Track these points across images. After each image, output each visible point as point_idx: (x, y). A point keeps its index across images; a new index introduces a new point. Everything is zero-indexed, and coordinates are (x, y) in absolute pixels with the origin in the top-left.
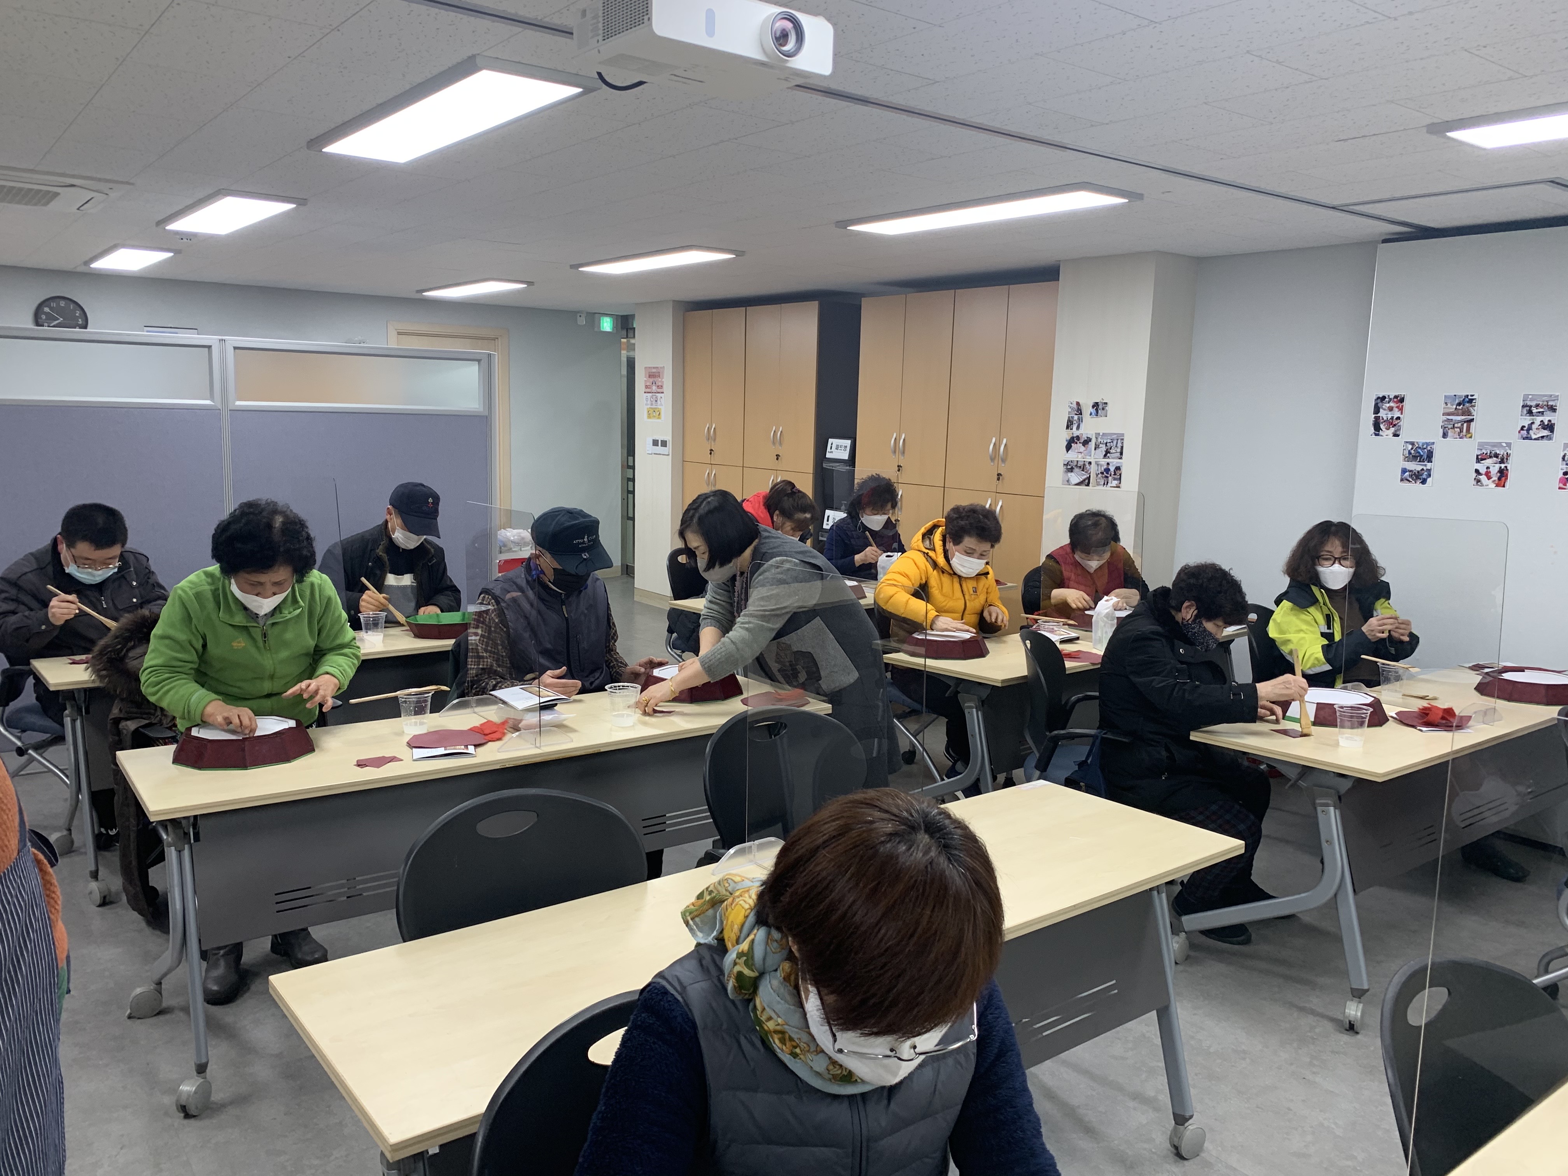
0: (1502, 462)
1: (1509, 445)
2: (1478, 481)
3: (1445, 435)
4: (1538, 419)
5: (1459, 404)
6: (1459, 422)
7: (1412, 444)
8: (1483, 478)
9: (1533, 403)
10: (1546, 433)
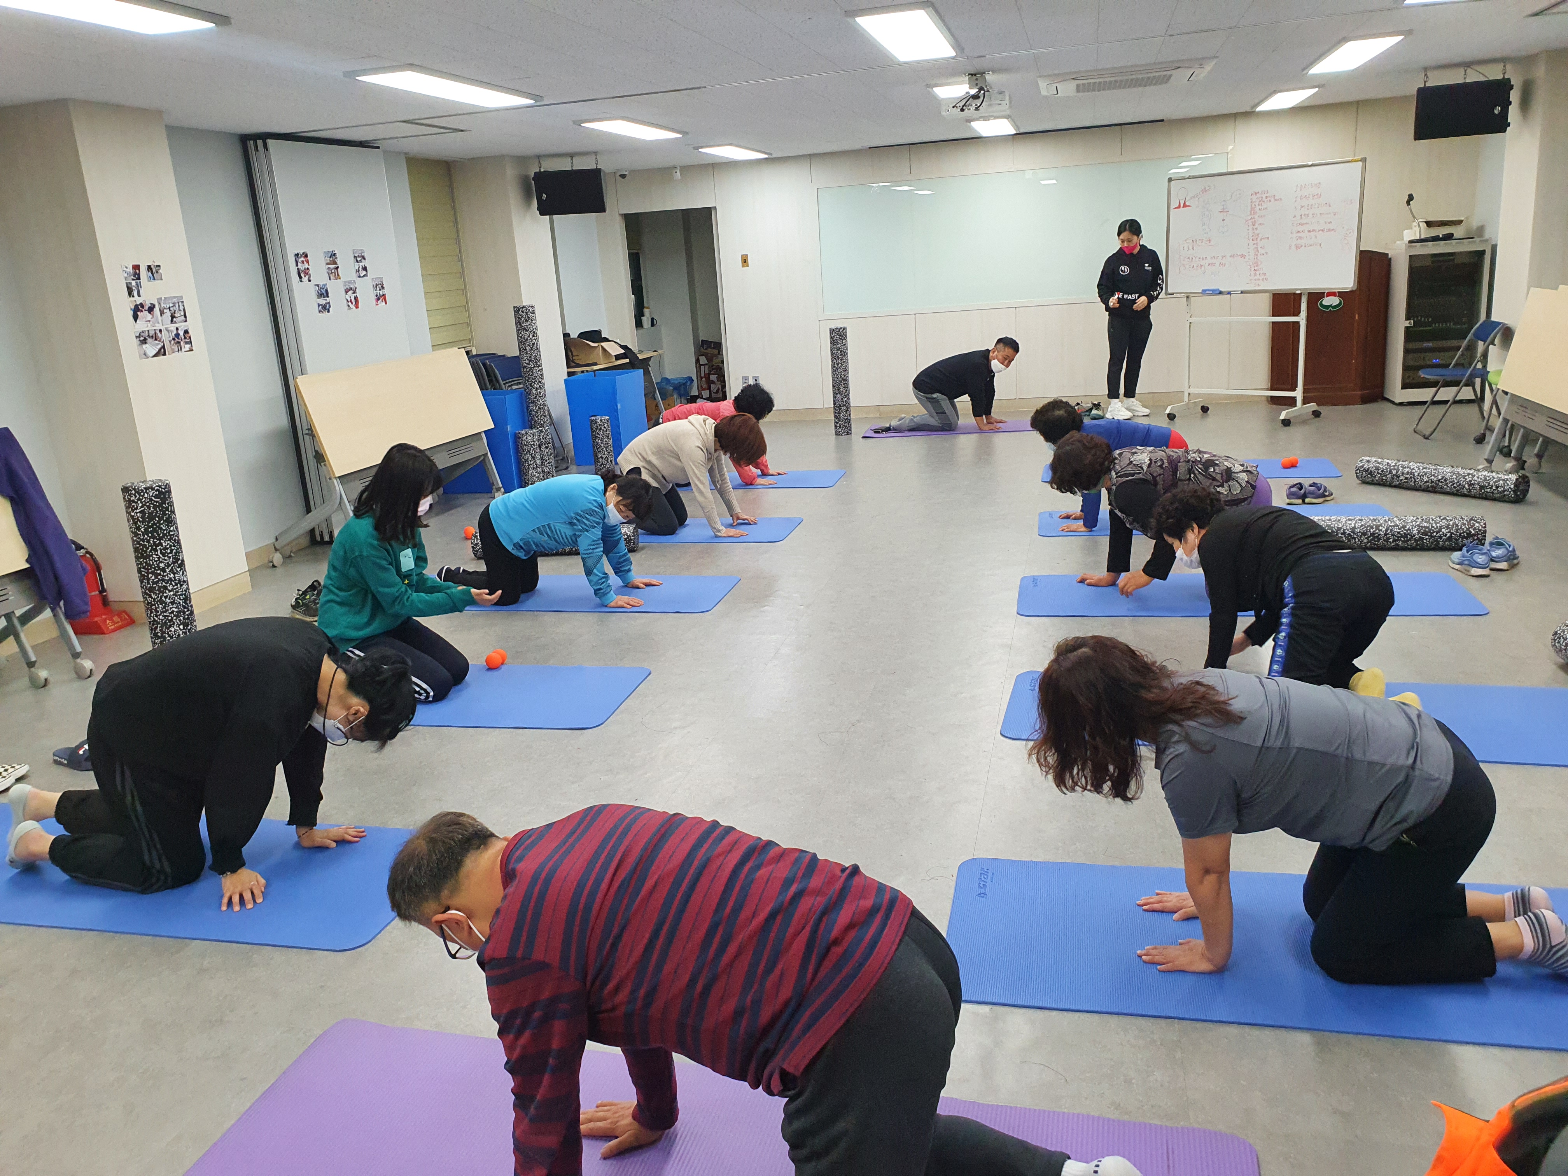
0: (354, 293)
1: (354, 281)
2: (349, 306)
3: (330, 279)
4: (361, 264)
5: (330, 257)
6: (333, 269)
7: (318, 286)
8: (350, 303)
9: (356, 255)
10: (364, 273)
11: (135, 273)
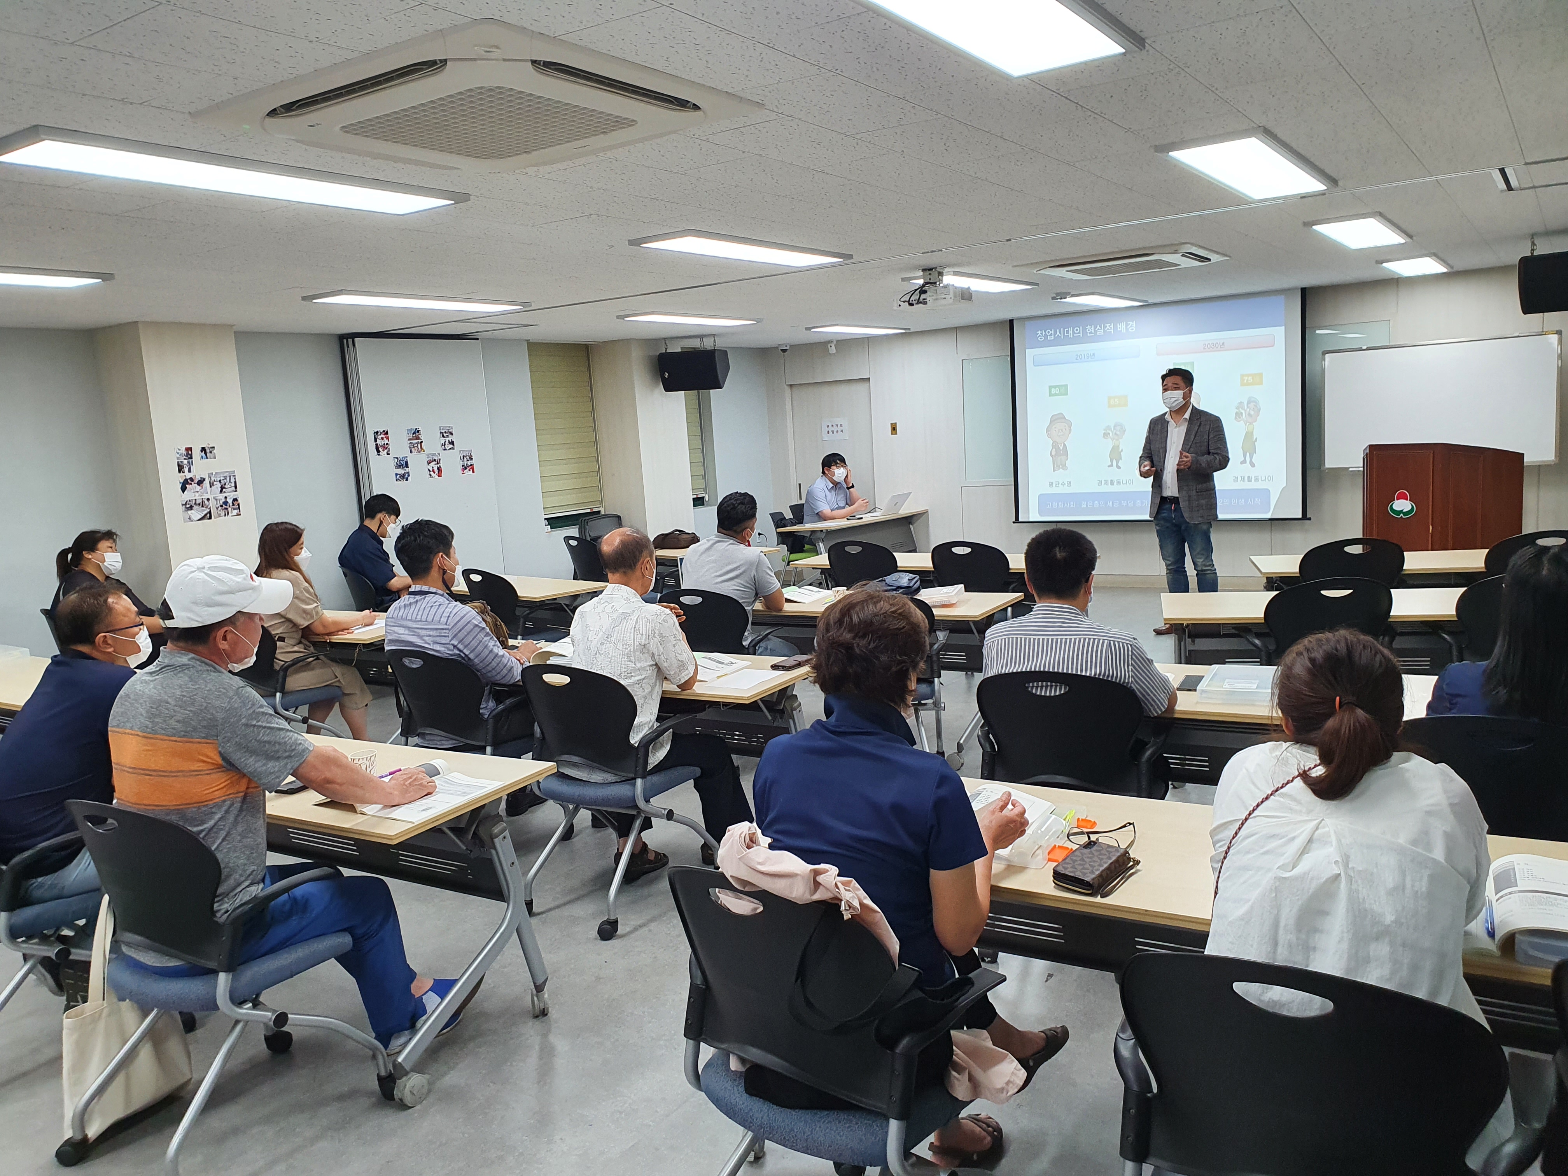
0: (437, 463)
1: (439, 454)
2: (430, 475)
3: (411, 452)
4: (447, 439)
5: (414, 434)
6: (418, 443)
7: (397, 458)
8: (432, 473)
9: (443, 431)
10: (451, 446)
11: (187, 454)
